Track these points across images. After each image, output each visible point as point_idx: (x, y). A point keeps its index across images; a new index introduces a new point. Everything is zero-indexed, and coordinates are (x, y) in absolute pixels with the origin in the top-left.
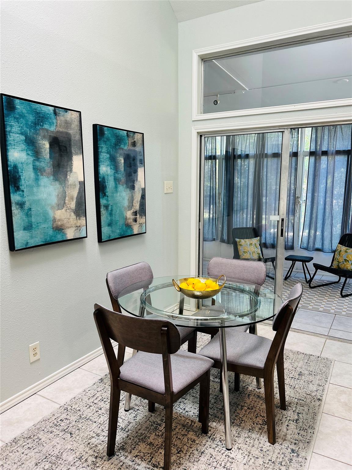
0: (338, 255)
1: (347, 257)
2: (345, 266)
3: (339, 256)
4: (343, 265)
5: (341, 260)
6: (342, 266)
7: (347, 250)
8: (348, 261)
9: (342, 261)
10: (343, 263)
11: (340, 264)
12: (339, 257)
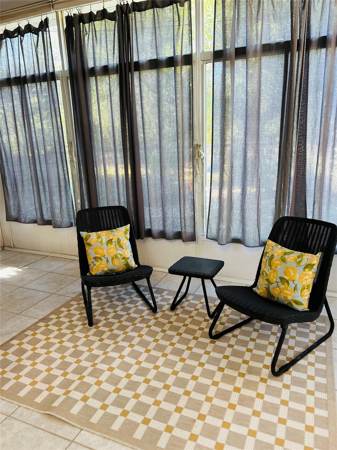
0: (267, 266)
1: (285, 273)
2: (281, 292)
3: (269, 268)
4: (278, 289)
5: (274, 278)
6: (275, 292)
7: (286, 257)
8: (287, 282)
9: (275, 280)
10: (278, 286)
11: (271, 287)
12: (270, 271)
